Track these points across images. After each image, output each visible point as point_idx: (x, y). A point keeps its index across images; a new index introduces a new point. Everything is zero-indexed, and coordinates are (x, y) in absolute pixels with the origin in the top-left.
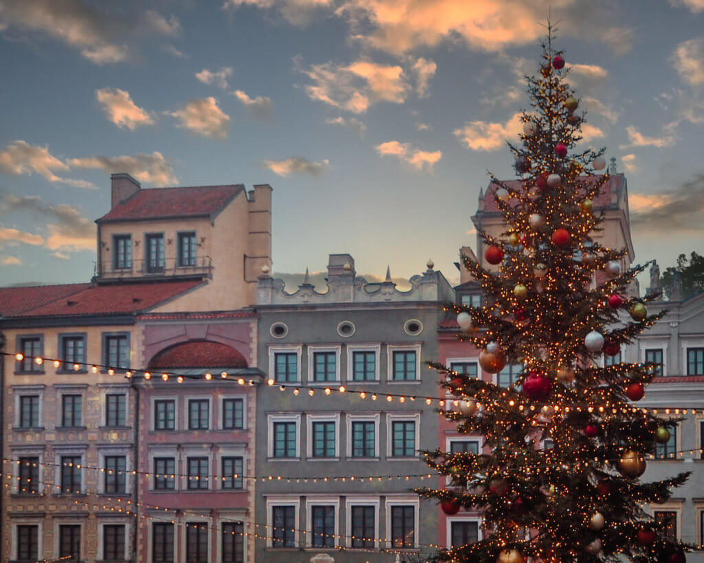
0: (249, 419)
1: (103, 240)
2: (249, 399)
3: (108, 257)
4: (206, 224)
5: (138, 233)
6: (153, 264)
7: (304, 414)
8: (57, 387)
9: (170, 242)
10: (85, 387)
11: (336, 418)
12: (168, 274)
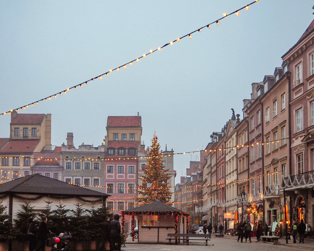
0: (60, 178)
1: (12, 129)
2: (60, 173)
3: (13, 133)
4: (39, 126)
5: (21, 127)
6: (25, 135)
7: (73, 177)
8: (12, 169)
9: (30, 130)
10: (20, 169)
11: (81, 178)
12: (30, 138)
